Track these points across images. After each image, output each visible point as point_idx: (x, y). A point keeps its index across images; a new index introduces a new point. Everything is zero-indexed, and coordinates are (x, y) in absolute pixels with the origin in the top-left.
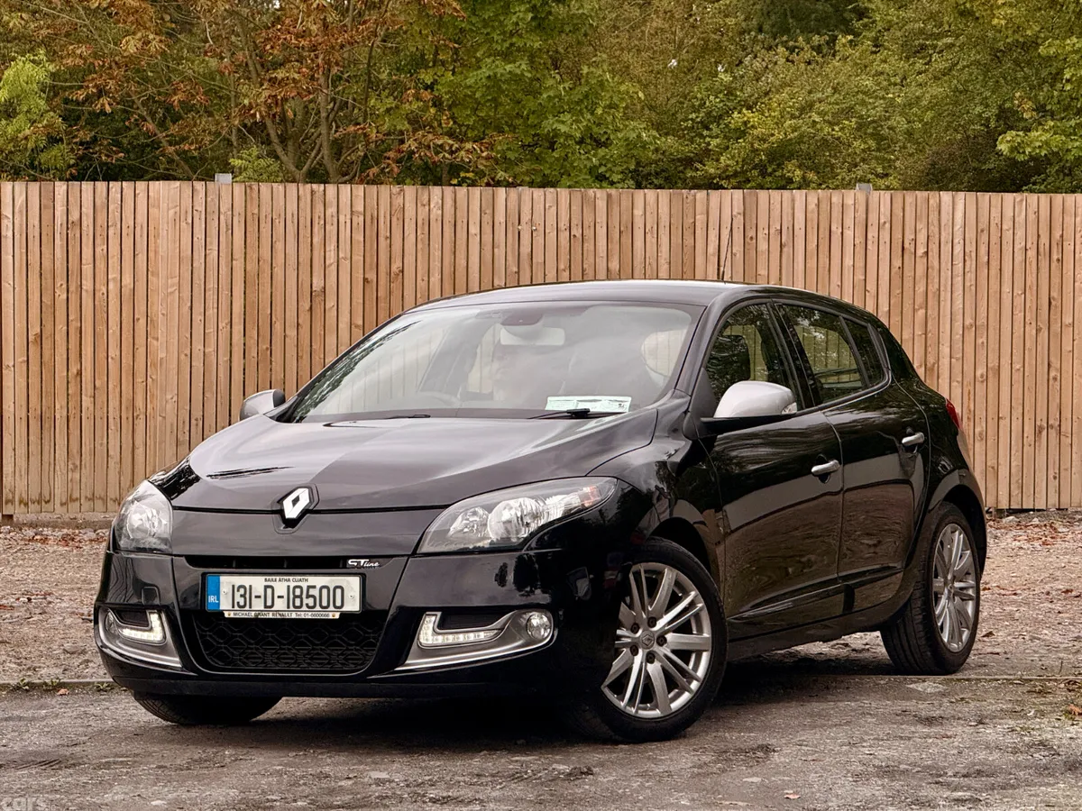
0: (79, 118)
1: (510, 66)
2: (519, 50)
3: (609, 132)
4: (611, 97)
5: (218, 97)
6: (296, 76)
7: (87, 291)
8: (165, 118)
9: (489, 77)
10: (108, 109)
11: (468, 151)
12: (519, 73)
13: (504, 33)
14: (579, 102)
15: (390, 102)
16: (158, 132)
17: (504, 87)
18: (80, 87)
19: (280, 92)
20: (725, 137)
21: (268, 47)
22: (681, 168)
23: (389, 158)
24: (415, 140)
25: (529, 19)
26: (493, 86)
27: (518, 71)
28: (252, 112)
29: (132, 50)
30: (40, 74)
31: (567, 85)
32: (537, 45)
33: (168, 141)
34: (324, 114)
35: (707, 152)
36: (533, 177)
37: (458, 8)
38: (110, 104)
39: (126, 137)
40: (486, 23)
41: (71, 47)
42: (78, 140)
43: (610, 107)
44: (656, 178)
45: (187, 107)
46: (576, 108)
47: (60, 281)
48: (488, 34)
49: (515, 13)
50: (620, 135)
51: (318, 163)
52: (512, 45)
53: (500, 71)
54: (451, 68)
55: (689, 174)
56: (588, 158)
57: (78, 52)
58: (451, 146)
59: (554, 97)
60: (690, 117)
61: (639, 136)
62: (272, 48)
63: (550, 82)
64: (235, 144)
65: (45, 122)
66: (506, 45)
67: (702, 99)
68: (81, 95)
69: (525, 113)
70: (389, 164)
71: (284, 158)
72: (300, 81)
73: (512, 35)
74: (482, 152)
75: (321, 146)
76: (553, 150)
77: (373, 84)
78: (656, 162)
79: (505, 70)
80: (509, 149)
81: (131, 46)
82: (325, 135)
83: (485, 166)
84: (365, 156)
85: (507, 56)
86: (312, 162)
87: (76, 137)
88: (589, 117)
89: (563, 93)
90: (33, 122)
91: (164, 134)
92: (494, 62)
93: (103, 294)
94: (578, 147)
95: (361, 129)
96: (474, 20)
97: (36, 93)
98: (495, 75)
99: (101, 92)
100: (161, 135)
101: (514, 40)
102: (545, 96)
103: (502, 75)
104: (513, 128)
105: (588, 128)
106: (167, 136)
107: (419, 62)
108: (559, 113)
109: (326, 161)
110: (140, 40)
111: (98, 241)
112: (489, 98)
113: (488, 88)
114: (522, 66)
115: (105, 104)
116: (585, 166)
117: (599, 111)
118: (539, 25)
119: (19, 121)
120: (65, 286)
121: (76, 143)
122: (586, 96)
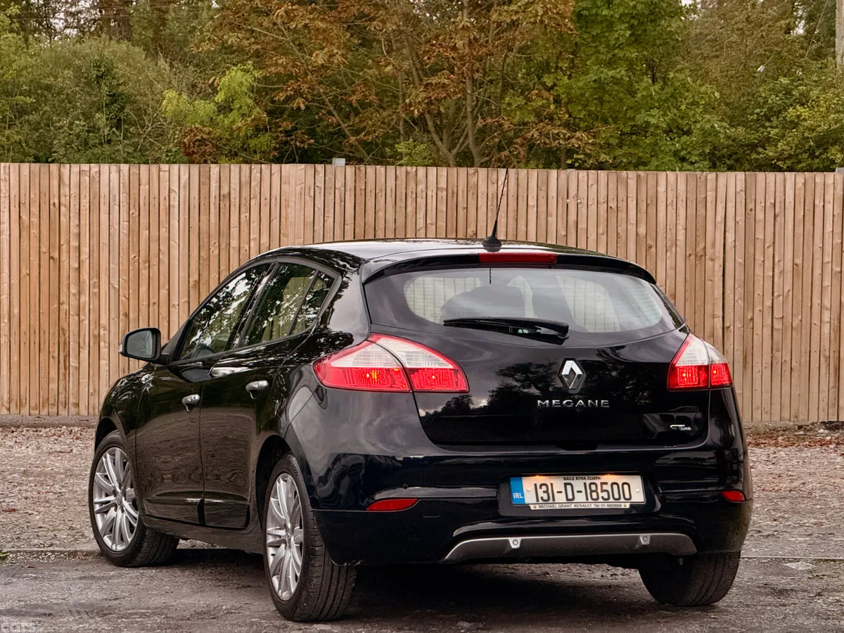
0: (282, 112)
1: (614, 71)
2: (620, 58)
3: (690, 123)
4: (693, 96)
5: (388, 95)
6: (446, 81)
7: (234, 248)
8: (350, 112)
9: (595, 81)
10: (303, 107)
11: (578, 139)
12: (619, 78)
13: (608, 46)
14: (666, 100)
15: (521, 100)
16: (341, 123)
17: (608, 88)
18: (282, 90)
19: (434, 95)
20: (783, 127)
21: (426, 58)
22: (748, 152)
23: (517, 144)
24: (537, 130)
25: (628, 35)
26: (599, 88)
27: (618, 76)
28: (412, 109)
29: (320, 61)
30: (247, 80)
31: (657, 87)
32: (634, 55)
33: (349, 130)
34: (469, 110)
35: (768, 139)
36: (630, 159)
37: (572, 27)
38: (303, 103)
39: (319, 126)
40: (595, 38)
41: (275, 58)
42: (282, 129)
43: (692, 104)
44: (729, 159)
45: (364, 105)
46: (663, 105)
47: (214, 240)
48: (596, 47)
49: (616, 31)
50: (698, 126)
51: (465, 148)
52: (614, 55)
53: (603, 76)
54: (568, 73)
55: (754, 156)
56: (673, 144)
57: (280, 62)
58: (565, 135)
59: (648, 96)
60: (756, 111)
61: (713, 127)
62: (429, 58)
63: (644, 85)
64: (402, 132)
65: (253, 116)
66: (610, 55)
67: (765, 98)
68: (281, 96)
69: (625, 108)
70: (516, 148)
71: (439, 143)
72: (449, 85)
73: (614, 47)
74: (589, 139)
75: (467, 135)
76: (646, 137)
77: (507, 87)
78: (728, 147)
79: (608, 75)
80: (611, 136)
81: (319, 58)
82: (470, 127)
83: (590, 150)
84: (500, 141)
85: (611, 64)
86: (461, 146)
87: (280, 127)
88: (676, 111)
89: (654, 93)
90: (243, 115)
91: (346, 125)
92: (598, 69)
93: (246, 250)
94: (665, 135)
95: (496, 121)
96: (585, 36)
97: (246, 93)
98: (600, 78)
99: (298, 93)
100: (344, 126)
101: (616, 51)
102: (639, 95)
103: (605, 79)
104: (615, 120)
105: (673, 120)
106: (348, 126)
107: (545, 68)
108: (651, 108)
109: (472, 147)
110: (326, 54)
111: (243, 210)
112: (597, 97)
113: (595, 88)
114: (621, 72)
115: (300, 103)
116: (670, 150)
117: (683, 107)
118: (636, 40)
119: (232, 116)
120: (217, 244)
121: (281, 132)
122: (672, 96)
